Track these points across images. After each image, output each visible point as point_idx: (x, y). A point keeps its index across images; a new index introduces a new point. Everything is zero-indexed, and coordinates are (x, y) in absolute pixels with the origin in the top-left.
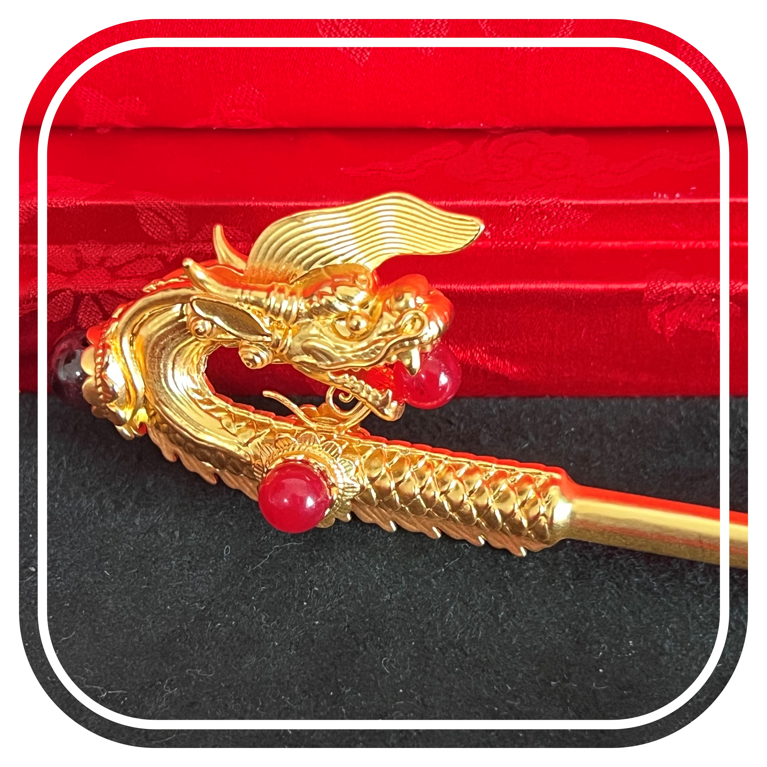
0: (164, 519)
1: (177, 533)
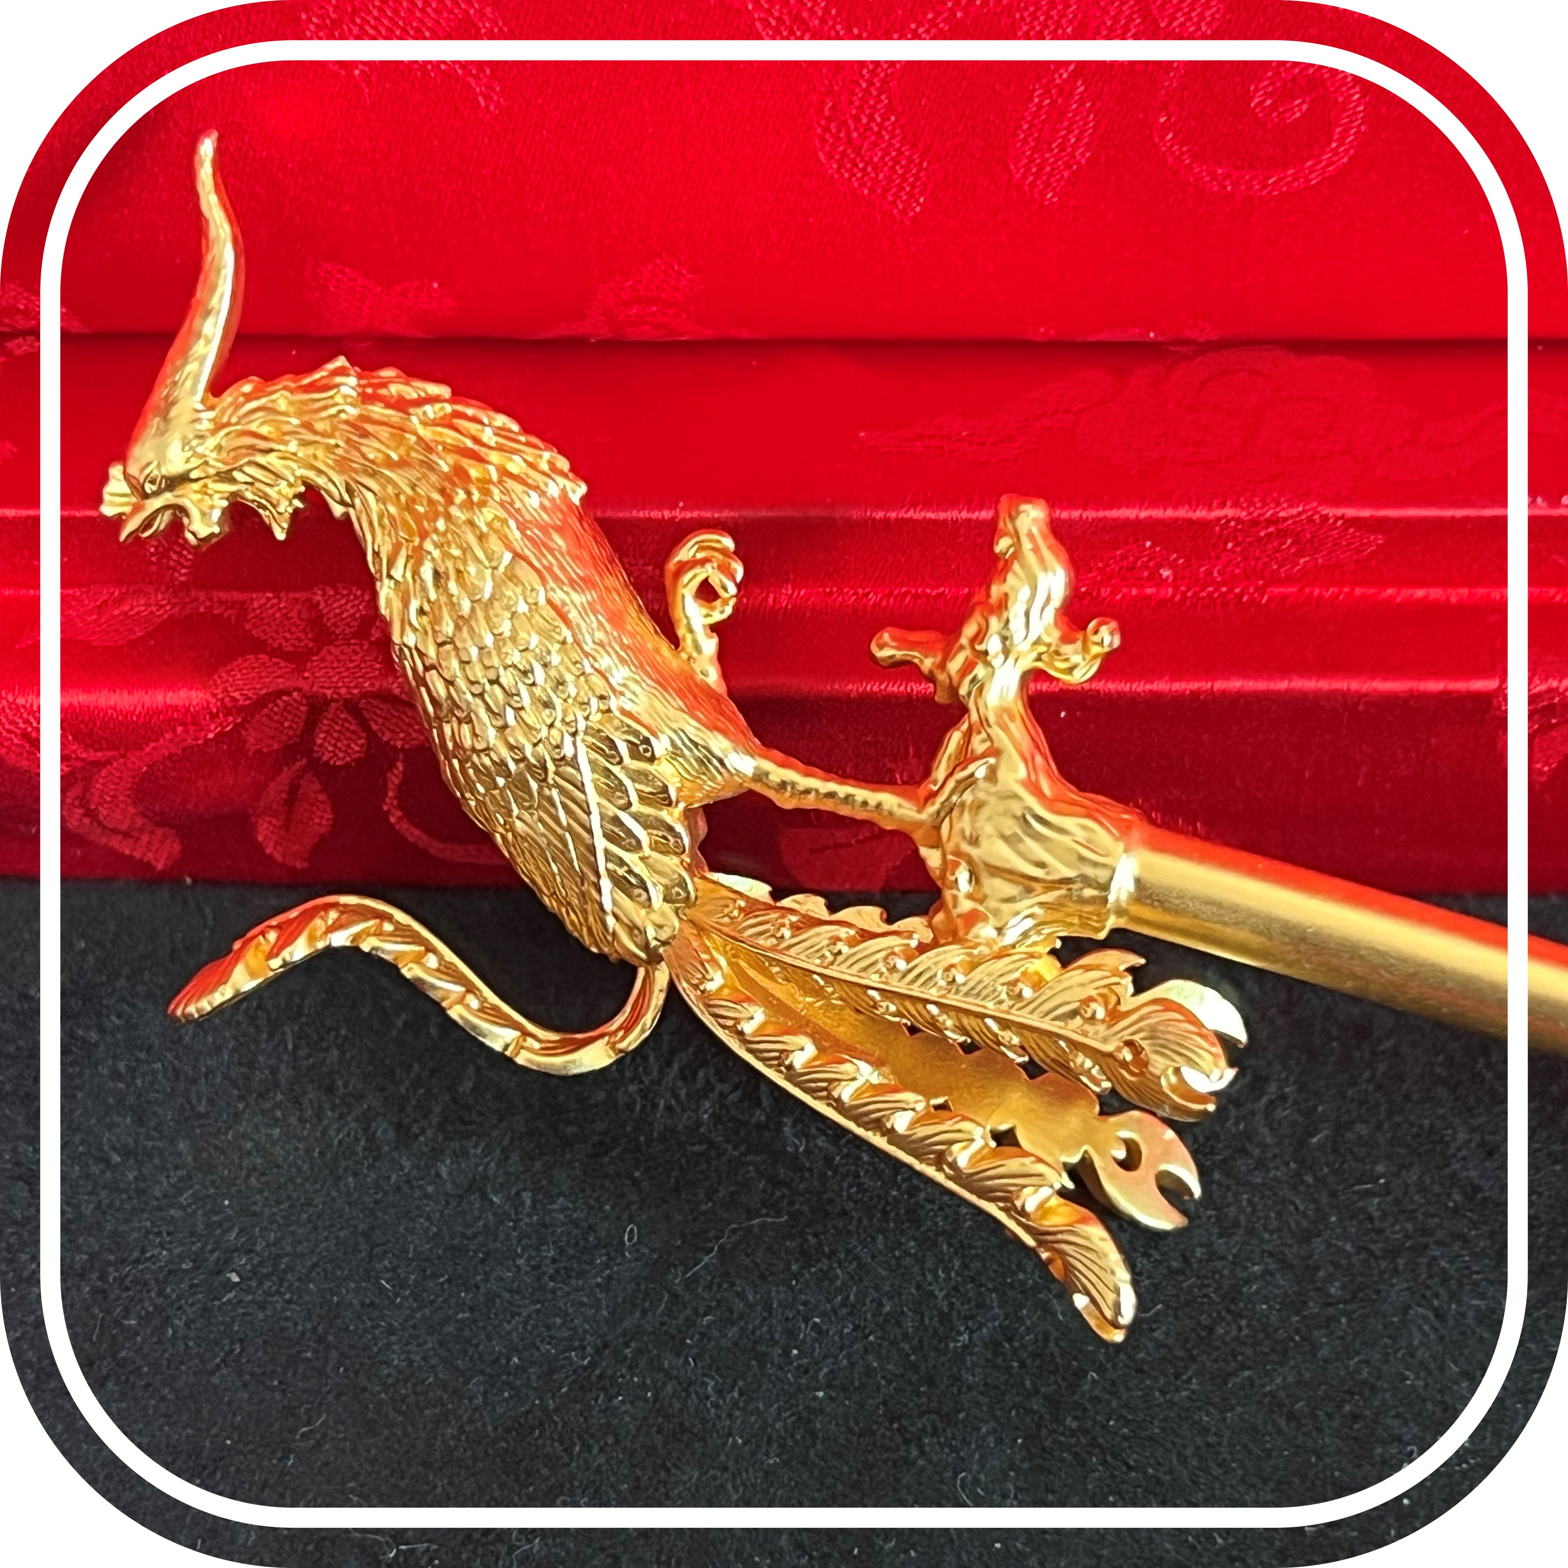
0: (498, 1165)
1: (527, 1197)
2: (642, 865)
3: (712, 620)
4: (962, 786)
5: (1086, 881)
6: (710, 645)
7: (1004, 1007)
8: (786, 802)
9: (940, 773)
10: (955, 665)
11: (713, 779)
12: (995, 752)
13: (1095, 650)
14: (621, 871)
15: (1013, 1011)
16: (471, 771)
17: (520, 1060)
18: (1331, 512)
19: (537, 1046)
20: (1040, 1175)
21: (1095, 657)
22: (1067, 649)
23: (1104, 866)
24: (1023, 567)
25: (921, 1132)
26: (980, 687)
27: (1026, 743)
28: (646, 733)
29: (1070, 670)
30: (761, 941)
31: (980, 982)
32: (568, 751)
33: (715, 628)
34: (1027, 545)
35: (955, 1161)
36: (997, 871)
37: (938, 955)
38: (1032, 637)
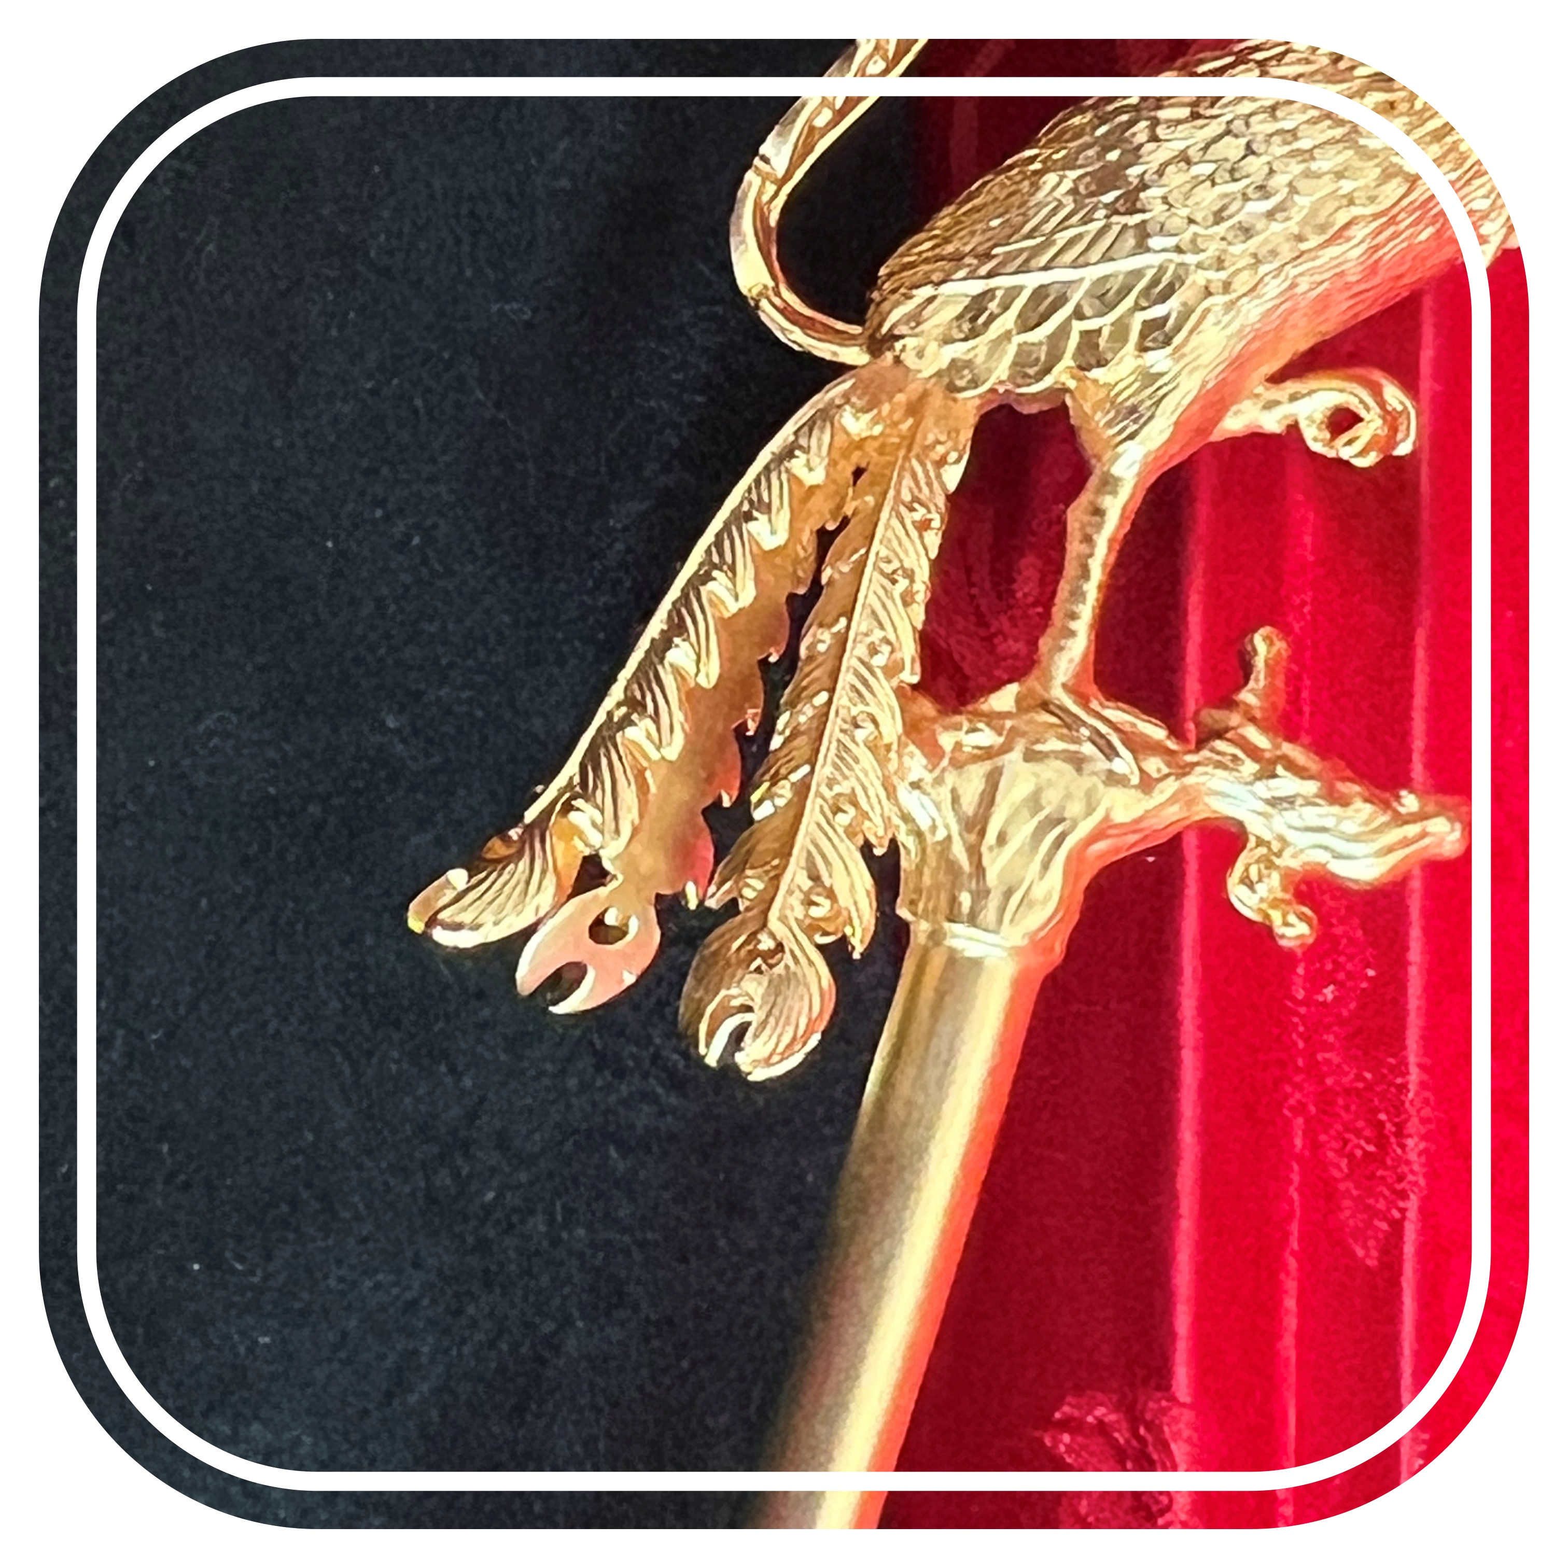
2: (1002, 331)
3: (1303, 425)
4: (1102, 742)
5: (981, 895)
6: (1272, 423)
7: (824, 790)
8: (1076, 515)
9: (1118, 714)
10: (1254, 735)
11: (1109, 424)
12: (1147, 784)
13: (1276, 917)
14: (993, 306)
15: (819, 801)
16: (1124, 118)
17: (750, 175)
18: (1413, 1204)
19: (765, 198)
20: (617, 831)
21: (1267, 916)
22: (1275, 879)
23: (1000, 921)
24: (1386, 825)
25: (668, 680)
26: (1229, 765)
27: (1157, 823)
28: (1177, 341)
29: (1246, 881)
30: (907, 481)
31: (857, 761)
32: (1155, 242)
33: (1294, 429)
34: (1412, 830)
35: (632, 723)
36: (993, 781)
37: (891, 709)
38: (1290, 836)
